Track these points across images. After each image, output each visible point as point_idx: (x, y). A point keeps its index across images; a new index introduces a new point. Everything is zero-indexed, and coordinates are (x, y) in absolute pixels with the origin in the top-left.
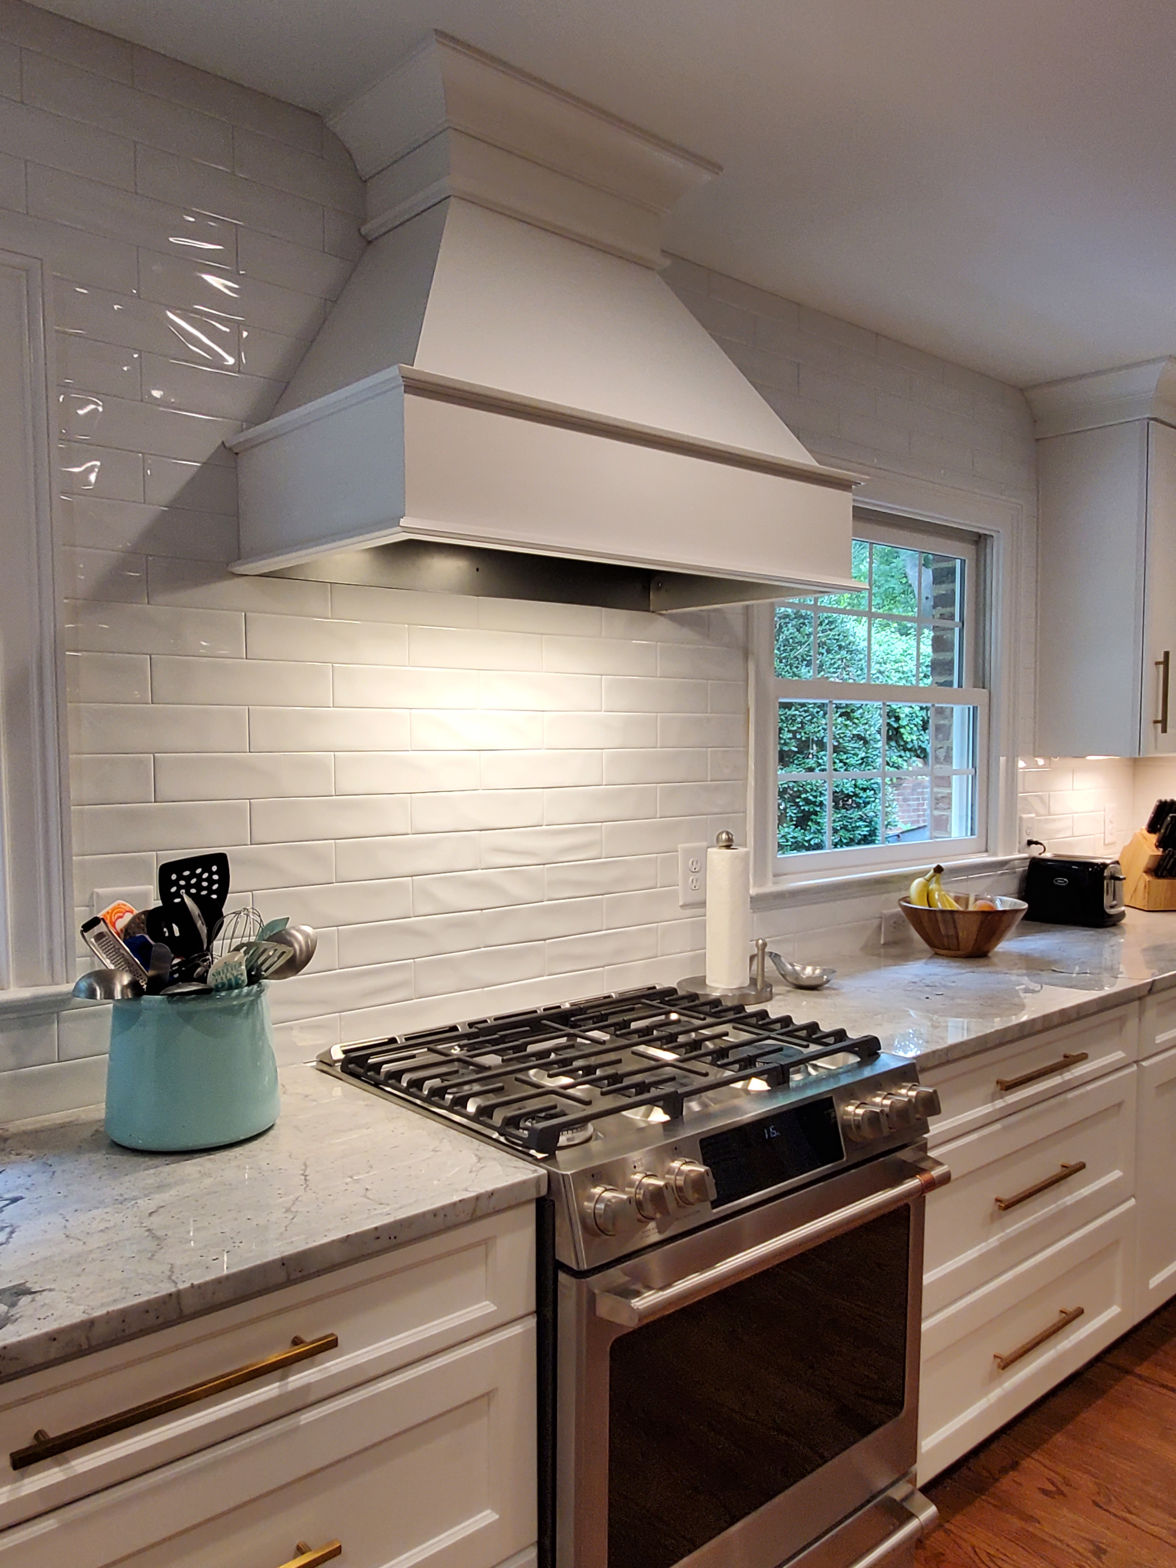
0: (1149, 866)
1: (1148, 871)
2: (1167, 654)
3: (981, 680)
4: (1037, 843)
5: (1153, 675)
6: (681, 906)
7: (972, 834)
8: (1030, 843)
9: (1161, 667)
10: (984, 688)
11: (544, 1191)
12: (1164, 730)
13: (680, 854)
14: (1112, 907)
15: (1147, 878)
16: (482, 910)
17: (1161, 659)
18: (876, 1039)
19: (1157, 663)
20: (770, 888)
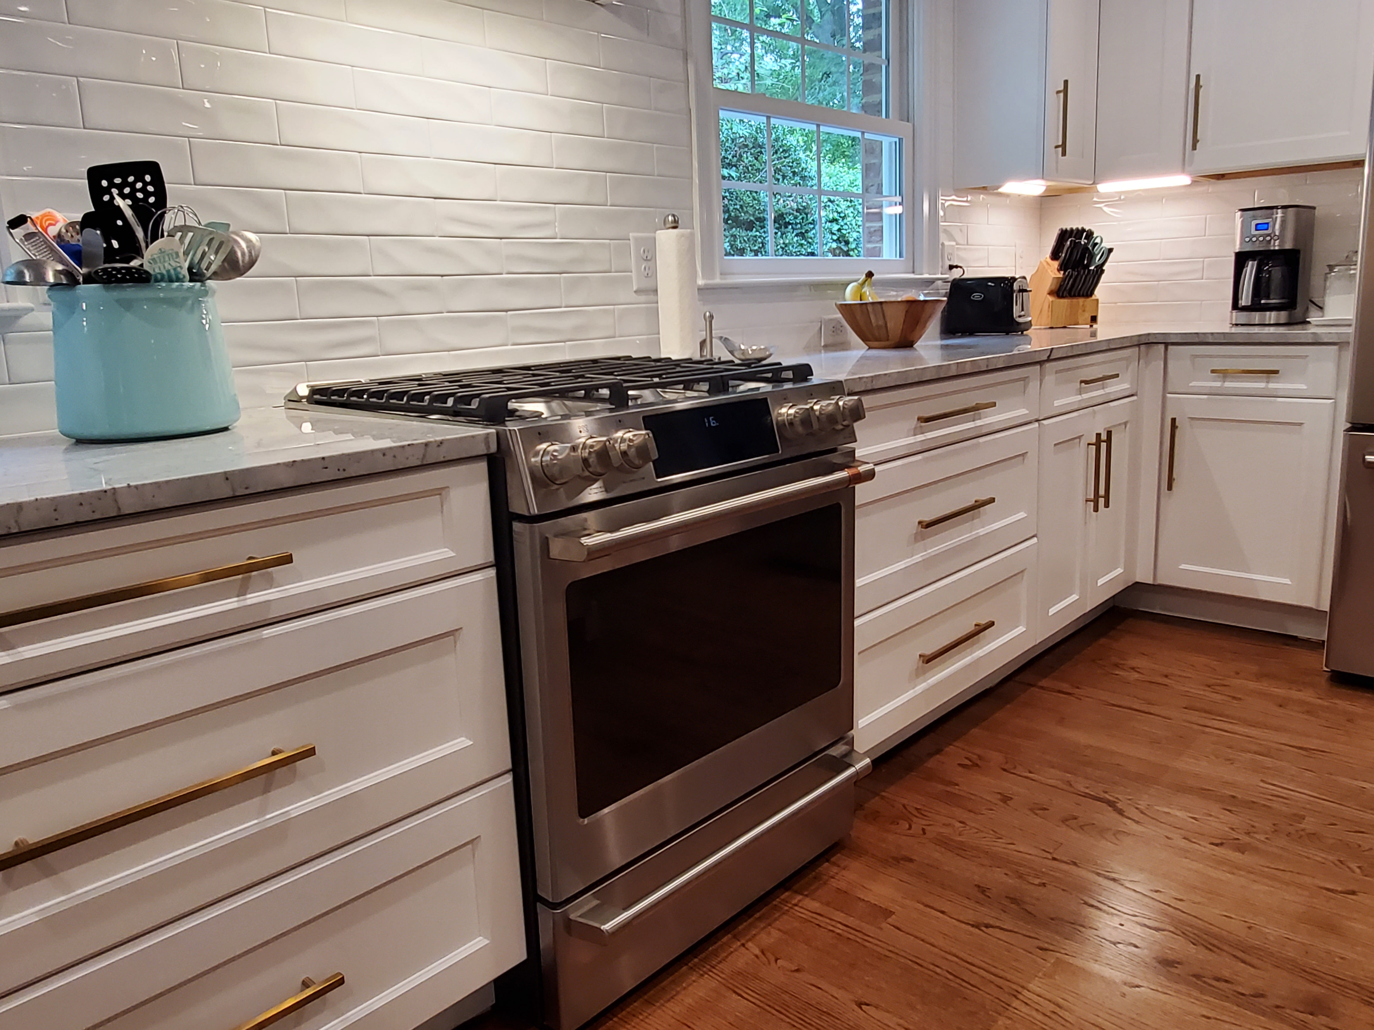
0: (1053, 287)
1: (1051, 293)
2: (1066, 82)
3: (906, 116)
4: (957, 267)
5: (1055, 102)
6: (635, 292)
7: (900, 257)
8: (951, 267)
9: (1062, 95)
10: (908, 121)
11: (493, 448)
12: (1064, 154)
13: (632, 242)
14: (1020, 316)
15: (1051, 298)
16: (442, 276)
17: (1062, 88)
18: (808, 366)
19: (1058, 92)
20: (718, 281)
